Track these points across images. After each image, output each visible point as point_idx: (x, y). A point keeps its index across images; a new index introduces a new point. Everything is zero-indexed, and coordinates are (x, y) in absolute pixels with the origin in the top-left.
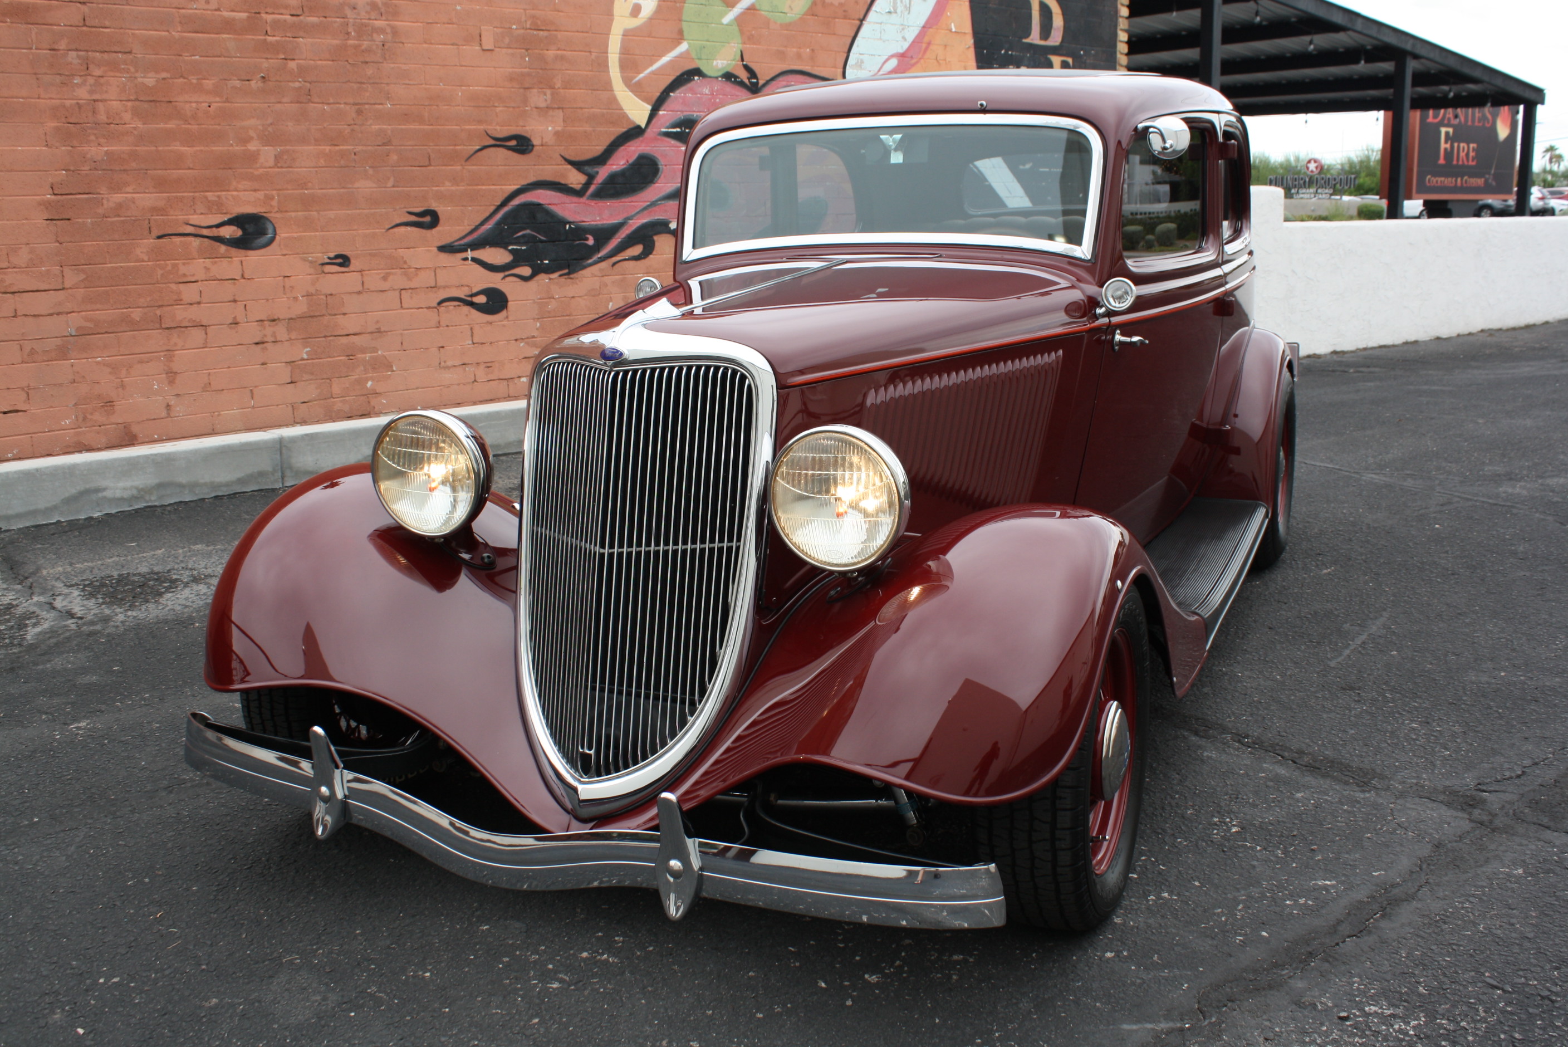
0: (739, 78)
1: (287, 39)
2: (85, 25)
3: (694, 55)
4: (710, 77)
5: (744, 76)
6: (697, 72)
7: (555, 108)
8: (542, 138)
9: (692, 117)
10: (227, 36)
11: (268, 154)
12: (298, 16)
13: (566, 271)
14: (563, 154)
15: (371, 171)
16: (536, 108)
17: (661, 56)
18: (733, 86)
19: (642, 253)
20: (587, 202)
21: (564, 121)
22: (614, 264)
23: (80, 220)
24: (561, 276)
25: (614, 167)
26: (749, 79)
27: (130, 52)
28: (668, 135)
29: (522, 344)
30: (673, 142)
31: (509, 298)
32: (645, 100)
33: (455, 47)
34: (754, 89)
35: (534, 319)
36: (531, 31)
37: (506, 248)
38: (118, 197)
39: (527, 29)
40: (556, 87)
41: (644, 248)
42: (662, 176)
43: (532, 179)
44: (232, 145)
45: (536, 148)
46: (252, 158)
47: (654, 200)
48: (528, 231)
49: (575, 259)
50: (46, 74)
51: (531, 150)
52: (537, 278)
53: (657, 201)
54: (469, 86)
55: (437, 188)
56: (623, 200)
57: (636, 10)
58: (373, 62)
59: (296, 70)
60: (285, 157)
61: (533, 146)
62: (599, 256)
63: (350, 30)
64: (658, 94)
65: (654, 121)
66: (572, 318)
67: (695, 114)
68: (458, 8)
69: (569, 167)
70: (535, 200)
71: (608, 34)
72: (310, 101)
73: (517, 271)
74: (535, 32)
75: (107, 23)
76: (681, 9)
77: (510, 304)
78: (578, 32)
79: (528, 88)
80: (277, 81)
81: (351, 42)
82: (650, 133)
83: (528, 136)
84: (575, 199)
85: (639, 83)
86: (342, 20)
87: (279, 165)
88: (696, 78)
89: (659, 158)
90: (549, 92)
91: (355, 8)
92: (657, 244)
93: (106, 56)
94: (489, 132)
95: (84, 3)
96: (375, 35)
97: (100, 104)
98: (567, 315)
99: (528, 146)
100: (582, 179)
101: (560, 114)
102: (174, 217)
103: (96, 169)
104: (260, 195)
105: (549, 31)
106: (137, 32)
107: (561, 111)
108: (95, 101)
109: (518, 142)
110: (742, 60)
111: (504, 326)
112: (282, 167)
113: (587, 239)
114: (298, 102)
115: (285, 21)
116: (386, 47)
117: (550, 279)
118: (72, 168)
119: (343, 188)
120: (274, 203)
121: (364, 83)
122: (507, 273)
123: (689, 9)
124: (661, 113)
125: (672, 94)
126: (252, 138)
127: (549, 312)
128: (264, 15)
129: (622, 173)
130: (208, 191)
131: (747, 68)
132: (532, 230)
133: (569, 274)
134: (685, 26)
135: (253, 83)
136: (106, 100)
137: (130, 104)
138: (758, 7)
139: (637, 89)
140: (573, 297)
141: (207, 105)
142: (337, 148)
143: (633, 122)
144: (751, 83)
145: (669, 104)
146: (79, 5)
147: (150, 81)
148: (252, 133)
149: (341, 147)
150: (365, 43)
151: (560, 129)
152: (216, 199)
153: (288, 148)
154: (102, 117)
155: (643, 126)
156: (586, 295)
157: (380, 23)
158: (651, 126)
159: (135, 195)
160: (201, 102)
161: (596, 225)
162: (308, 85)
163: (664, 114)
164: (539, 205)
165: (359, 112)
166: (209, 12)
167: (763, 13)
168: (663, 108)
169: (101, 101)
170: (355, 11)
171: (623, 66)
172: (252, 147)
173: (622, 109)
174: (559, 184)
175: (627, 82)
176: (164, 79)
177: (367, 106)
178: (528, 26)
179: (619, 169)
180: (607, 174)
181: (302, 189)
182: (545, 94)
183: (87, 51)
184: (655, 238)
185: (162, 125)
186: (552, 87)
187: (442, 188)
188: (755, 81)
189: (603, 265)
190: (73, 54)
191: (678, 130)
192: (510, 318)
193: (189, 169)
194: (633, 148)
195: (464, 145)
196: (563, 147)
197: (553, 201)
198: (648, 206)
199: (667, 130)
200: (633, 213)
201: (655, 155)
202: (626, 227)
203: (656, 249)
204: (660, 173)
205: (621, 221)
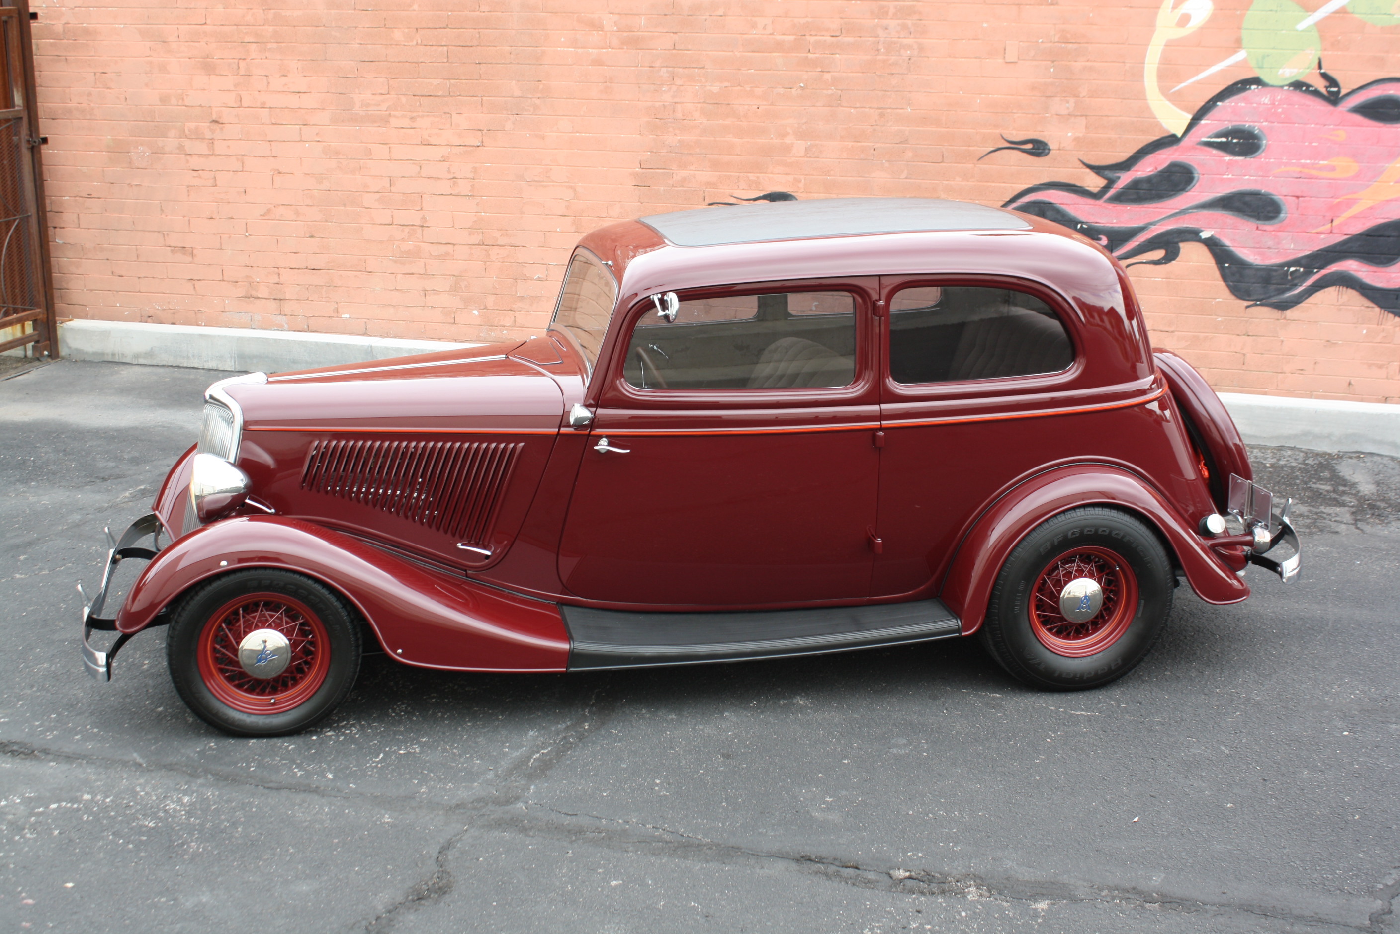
0: (1312, 87)
1: (826, 55)
2: (674, 49)
3: (1253, 63)
4: (1272, 86)
5: (1320, 85)
6: (1257, 81)
7: (1077, 116)
8: (1060, 143)
9: (1242, 127)
10: (778, 54)
11: (800, 146)
14: (1081, 159)
15: (887, 165)
16: (1057, 115)
17: (1209, 65)
18: (1303, 95)
19: (1163, 258)
20: (1104, 205)
21: (1086, 127)
22: (1128, 266)
23: (656, 188)
25: (1139, 173)
26: (1327, 88)
27: (703, 68)
28: (1209, 144)
30: (1215, 151)
32: (1186, 109)
33: (978, 60)
34: (1332, 98)
36: (1060, 45)
38: (684, 173)
39: (1054, 42)
40: (1081, 96)
41: (1167, 253)
42: (1199, 185)
43: (1045, 180)
44: (772, 138)
45: (1051, 152)
46: (787, 149)
47: (1184, 207)
50: (644, 84)
51: (1048, 153)
53: (1188, 209)
54: (989, 94)
55: (947, 182)
56: (1146, 206)
57: (1184, 20)
58: (899, 74)
59: (830, 80)
60: (814, 149)
61: (1049, 150)
63: (881, 47)
64: (1202, 104)
65: (1193, 130)
67: (1246, 125)
68: (985, 25)
69: (1088, 170)
70: (1047, 199)
71: (1147, 45)
72: (840, 105)
74: (1063, 45)
75: (690, 47)
76: (1242, 17)
78: (1112, 43)
79: (1050, 97)
80: (813, 89)
81: (880, 57)
82: (1187, 142)
83: (1045, 140)
84: (1090, 201)
85: (1179, 93)
86: (874, 39)
87: (808, 155)
88: (1253, 87)
89: (1196, 167)
90: (1072, 101)
91: (886, 29)
92: (1182, 251)
93: (686, 71)
94: (1005, 136)
95: (675, 33)
96: (902, 51)
97: (679, 106)
99: (1044, 149)
100: (1101, 182)
101: (1083, 121)
102: (722, 190)
103: (670, 152)
104: (790, 178)
105: (1079, 43)
106: (710, 53)
107: (1084, 118)
108: (675, 103)
109: (1034, 146)
110: (1320, 67)
112: (810, 157)
113: (1100, 239)
114: (829, 106)
115: (825, 41)
116: (912, 61)
118: (655, 151)
119: (860, 177)
120: (801, 185)
121: (888, 91)
123: (1252, 17)
124: (1203, 122)
125: (1219, 104)
126: (789, 133)
128: (808, 37)
129: (1149, 180)
130: (750, 173)
131: (1325, 76)
134: (1245, 34)
135: (793, 90)
136: (683, 103)
137: (699, 106)
138: (1350, 10)
139: (1176, 99)
141: (756, 107)
142: (859, 144)
143: (1167, 131)
144: (1329, 92)
145: (1215, 113)
146: (672, 35)
147: (715, 89)
148: (789, 130)
149: (863, 144)
150: (893, 57)
151: (1081, 135)
152: (755, 179)
153: (817, 142)
154: (679, 115)
155: (1179, 135)
157: (906, 41)
158: (1189, 135)
159: (696, 172)
160: (752, 105)
161: (1112, 227)
162: (839, 92)
163: (1207, 124)
164: (1050, 203)
165: (882, 115)
166: (765, 36)
167: (1356, 16)
168: (1206, 117)
169: (680, 103)
170: (887, 31)
171: (1162, 76)
172: (788, 140)
173: (1155, 118)
174: (1074, 186)
175: (1165, 92)
176: (726, 87)
177: (889, 111)
178: (1057, 40)
179: (1144, 176)
180: (1129, 180)
181: (826, 175)
182: (1068, 102)
183: (674, 67)
184: (1181, 245)
185: (721, 122)
186: (1076, 96)
187: (952, 183)
188: (1335, 90)
190: (664, 69)
191: (1224, 140)
193: (738, 155)
194: (1165, 156)
195: (978, 146)
196: (1083, 152)
197: (1065, 201)
198: (1176, 214)
199: (1209, 139)
200: (1157, 219)
201: (1191, 164)
202: (1146, 232)
203: (1180, 255)
204: (1194, 182)
205: (1140, 224)
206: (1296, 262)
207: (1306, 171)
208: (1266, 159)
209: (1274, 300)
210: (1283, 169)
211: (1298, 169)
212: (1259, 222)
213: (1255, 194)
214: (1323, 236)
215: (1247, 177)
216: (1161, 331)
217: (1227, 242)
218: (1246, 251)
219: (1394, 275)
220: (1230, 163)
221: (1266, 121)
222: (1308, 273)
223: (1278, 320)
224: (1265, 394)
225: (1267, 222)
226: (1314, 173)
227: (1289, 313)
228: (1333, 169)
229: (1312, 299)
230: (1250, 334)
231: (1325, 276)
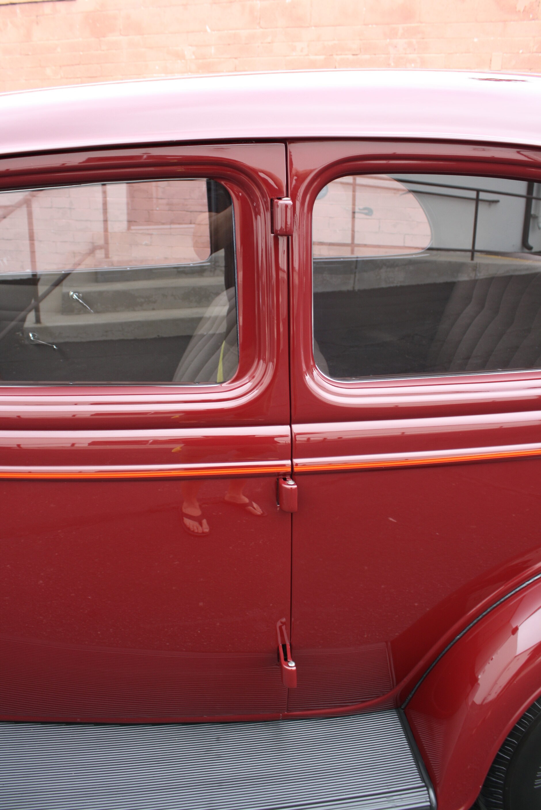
12: (357, 55)
68: (476, 40)
86: (386, 55)
157: (411, 56)
166: (302, 56)
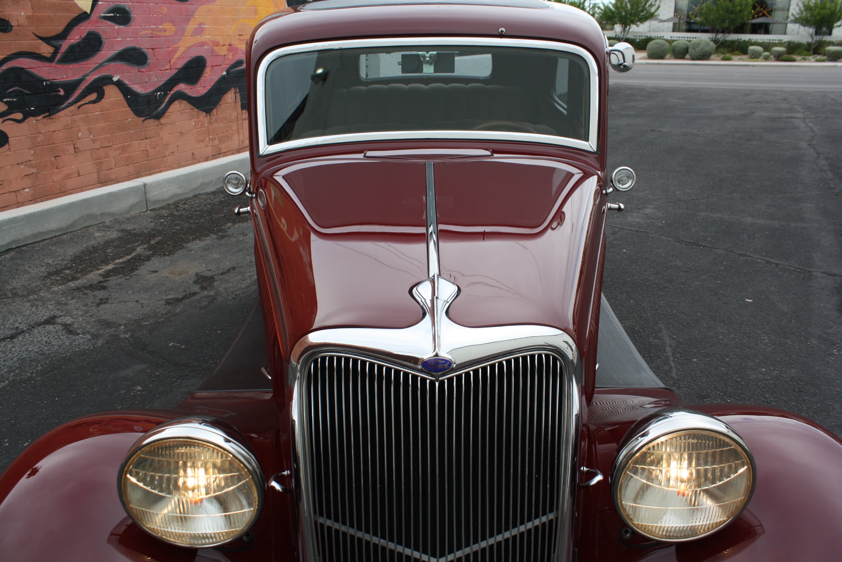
8: (18, 21)
9: (120, 6)
13: (48, 114)
14: (35, 32)
19: (97, 98)
20: (56, 66)
21: (32, 8)
22: (79, 107)
24: (44, 117)
25: (72, 41)
28: (105, 18)
29: (22, 167)
30: (109, 23)
31: (9, 135)
35: (29, 148)
37: (2, 101)
41: (98, 95)
42: (105, 46)
43: (14, 50)
45: (14, 28)
47: (101, 62)
48: (16, 88)
49: (53, 105)
51: (11, 30)
52: (27, 120)
53: (103, 63)
56: (80, 63)
61: (12, 26)
62: (69, 102)
65: (96, 8)
66: (55, 145)
67: (122, 4)
69: (41, 41)
70: (18, 66)
73: (12, 116)
77: (10, 139)
82: (93, 17)
83: (7, 19)
84: (47, 64)
89: (101, 34)
92: (105, 92)
98: (52, 144)
99: (7, 26)
100: (51, 50)
101: (29, 3)
107: (29, 1)
111: (8, 155)
113: (59, 91)
117: (37, 120)
122: (5, 118)
124: (100, 3)
127: (39, 143)
129: (78, 45)
132: (18, 87)
133: (49, 116)
140: (54, 131)
143: (82, 10)
151: (30, 14)
155: (89, 12)
156: (63, 129)
158: (94, 12)
161: (64, 81)
163: (101, 4)
164: (22, 69)
168: (100, 0)
173: (73, 1)
174: (35, 53)
179: (75, 42)
180: (68, 46)
184: (105, 88)
189: (72, 108)
191: (112, 15)
192: (12, 149)
194: (84, 28)
196: (34, 27)
197: (32, 66)
198: (98, 67)
199: (105, 15)
200: (88, 72)
201: (99, 32)
202: (84, 82)
203: (105, 95)
204: (103, 44)
205: (80, 77)
206: (159, 89)
207: (154, 32)
208: (135, 26)
209: (154, 114)
210: (144, 32)
211: (151, 32)
212: (140, 67)
213: (134, 49)
214: (168, 71)
215: (128, 39)
216: (105, 147)
217: (127, 82)
218: (136, 86)
219: (199, 89)
220: (118, 30)
221: (131, 2)
222: (166, 95)
223: (158, 126)
224: (161, 172)
225: (142, 67)
226: (158, 33)
227: (163, 120)
228: (165, 30)
229: (170, 110)
230: (148, 137)
231: (173, 95)
